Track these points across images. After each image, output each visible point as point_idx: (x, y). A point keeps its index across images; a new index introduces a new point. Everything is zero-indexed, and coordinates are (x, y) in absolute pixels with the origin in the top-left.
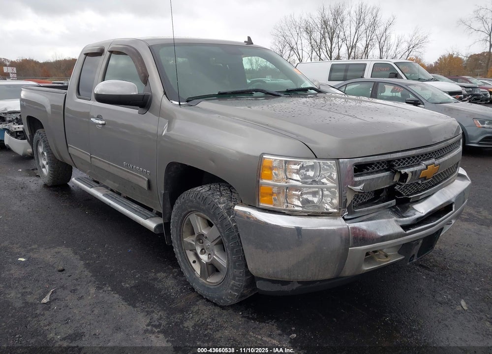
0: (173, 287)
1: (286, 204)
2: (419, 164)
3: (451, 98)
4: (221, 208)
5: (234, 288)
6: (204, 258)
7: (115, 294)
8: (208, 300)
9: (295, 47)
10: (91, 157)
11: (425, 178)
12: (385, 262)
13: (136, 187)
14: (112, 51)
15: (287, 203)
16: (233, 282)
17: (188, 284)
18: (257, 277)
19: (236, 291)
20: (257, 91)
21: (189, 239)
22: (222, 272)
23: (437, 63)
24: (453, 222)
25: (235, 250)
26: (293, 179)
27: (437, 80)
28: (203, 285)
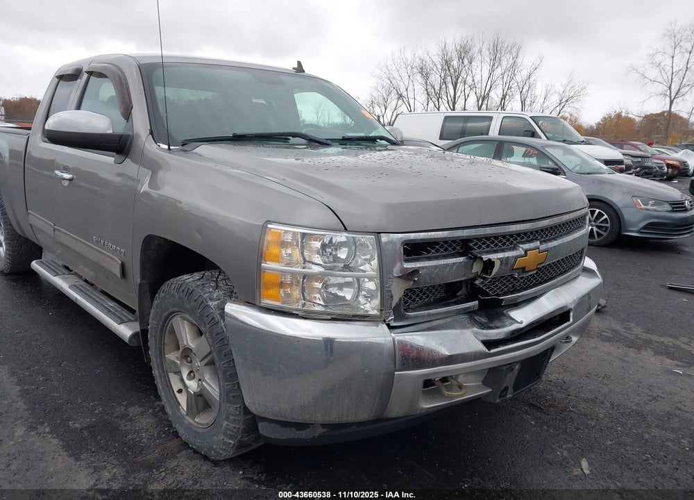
0: (147, 429)
1: (303, 301)
2: (514, 248)
3: (605, 167)
4: (212, 306)
5: (228, 432)
6: (193, 385)
7: (55, 438)
8: (196, 452)
9: (405, 94)
10: (55, 229)
11: (523, 270)
12: (459, 397)
13: (109, 274)
14: (92, 72)
15: (304, 299)
16: (226, 423)
17: (170, 425)
18: (259, 417)
19: (231, 437)
20: (295, 135)
21: (172, 356)
22: (213, 408)
23: (599, 123)
24: (574, 339)
25: (228, 373)
26: (313, 263)
27: (589, 144)
28: (189, 427)
